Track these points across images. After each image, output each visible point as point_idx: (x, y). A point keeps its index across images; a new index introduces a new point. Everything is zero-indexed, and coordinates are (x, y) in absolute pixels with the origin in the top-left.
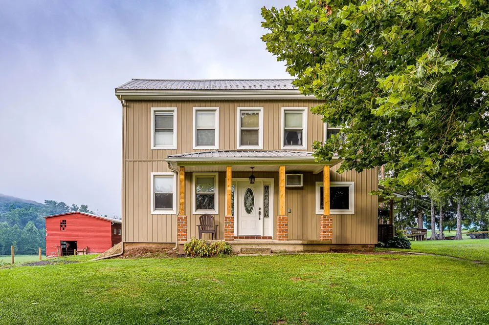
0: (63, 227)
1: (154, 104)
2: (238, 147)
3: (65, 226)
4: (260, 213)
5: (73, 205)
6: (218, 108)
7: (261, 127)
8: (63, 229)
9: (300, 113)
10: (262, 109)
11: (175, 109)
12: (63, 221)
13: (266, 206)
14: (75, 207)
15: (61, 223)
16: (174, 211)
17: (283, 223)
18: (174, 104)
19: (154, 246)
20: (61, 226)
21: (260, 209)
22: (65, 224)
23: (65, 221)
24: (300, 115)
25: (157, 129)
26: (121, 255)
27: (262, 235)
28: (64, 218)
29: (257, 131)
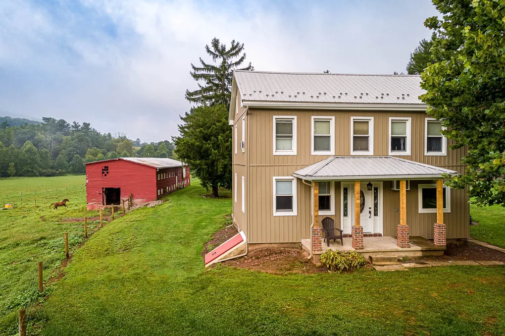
0: (106, 173)
1: (276, 112)
2: (352, 153)
3: (108, 173)
4: (370, 212)
5: (74, 123)
6: (334, 117)
7: (371, 134)
8: (105, 175)
9: (404, 122)
10: (372, 118)
11: (295, 117)
12: (105, 167)
13: (376, 205)
14: (76, 124)
15: (103, 170)
16: (294, 212)
17: (405, 232)
18: (294, 113)
19: (275, 246)
20: (103, 173)
21: (370, 208)
22: (107, 170)
23: (107, 167)
24: (404, 123)
25: (278, 135)
26: (245, 256)
27: (373, 233)
28: (106, 165)
29: (367, 138)
